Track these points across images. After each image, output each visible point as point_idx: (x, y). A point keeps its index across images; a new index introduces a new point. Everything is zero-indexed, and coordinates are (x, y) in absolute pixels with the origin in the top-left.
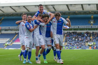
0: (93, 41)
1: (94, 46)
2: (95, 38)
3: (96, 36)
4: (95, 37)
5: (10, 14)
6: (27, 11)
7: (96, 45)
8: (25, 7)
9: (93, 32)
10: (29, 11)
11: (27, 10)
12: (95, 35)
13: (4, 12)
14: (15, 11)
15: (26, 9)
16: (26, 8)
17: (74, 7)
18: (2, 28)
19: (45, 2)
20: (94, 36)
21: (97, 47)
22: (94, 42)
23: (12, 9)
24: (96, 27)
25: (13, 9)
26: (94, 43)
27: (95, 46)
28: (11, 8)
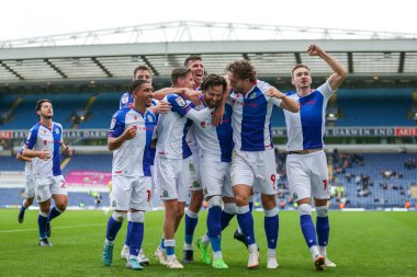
0: (337, 180)
1: (338, 201)
2: (344, 172)
3: (346, 163)
4: (341, 166)
5: (45, 84)
6: (104, 74)
7: (346, 196)
8: (97, 62)
9: (336, 151)
10: (110, 75)
11: (105, 70)
12: (344, 159)
13: (22, 78)
14: (62, 74)
15: (102, 67)
16: (99, 65)
17: (270, 61)
18: (16, 135)
19: (167, 43)
20: (338, 165)
21: (348, 202)
22: (340, 185)
23: (53, 66)
24: (347, 132)
25: (56, 69)
26: (338, 189)
27: (344, 200)
28: (49, 63)
